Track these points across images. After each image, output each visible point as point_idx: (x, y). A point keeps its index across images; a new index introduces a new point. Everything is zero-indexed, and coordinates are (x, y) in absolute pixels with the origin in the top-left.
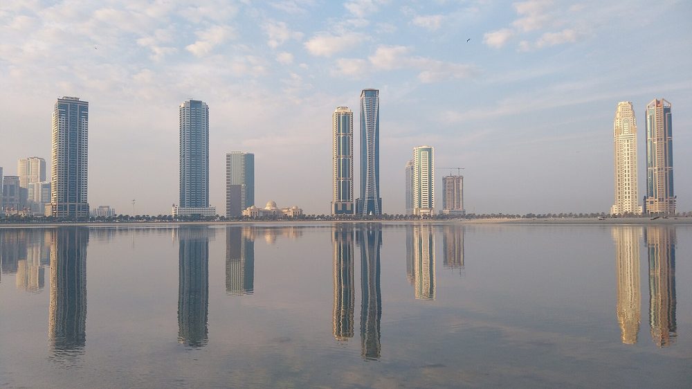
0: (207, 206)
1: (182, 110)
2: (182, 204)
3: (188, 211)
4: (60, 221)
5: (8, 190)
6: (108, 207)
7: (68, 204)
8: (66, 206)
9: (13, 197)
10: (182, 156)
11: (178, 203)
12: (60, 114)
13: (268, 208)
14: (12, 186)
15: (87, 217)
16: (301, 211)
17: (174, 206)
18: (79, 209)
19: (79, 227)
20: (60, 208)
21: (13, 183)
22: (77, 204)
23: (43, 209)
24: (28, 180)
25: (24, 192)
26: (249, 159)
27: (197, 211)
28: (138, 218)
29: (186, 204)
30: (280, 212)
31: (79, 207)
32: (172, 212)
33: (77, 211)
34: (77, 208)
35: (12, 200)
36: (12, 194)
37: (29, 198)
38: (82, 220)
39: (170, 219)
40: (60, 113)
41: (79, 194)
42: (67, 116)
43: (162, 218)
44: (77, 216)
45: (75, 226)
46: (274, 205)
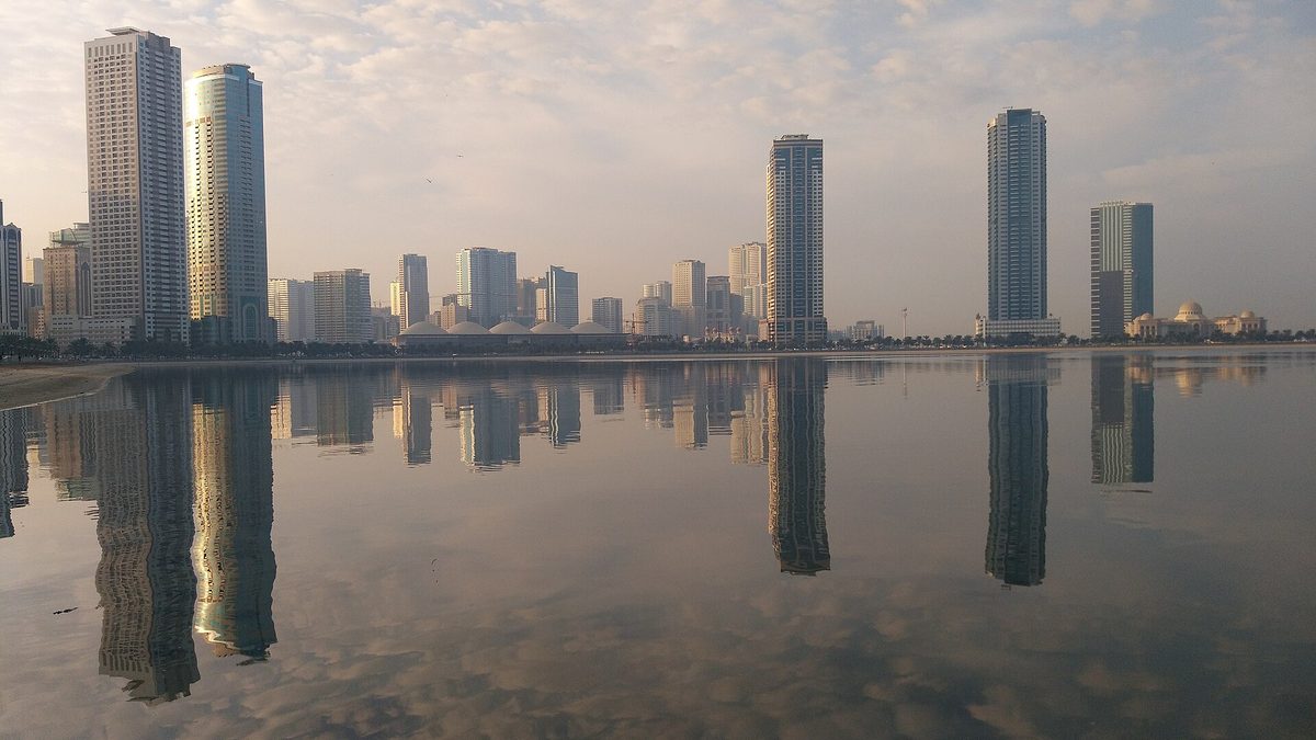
0: (1044, 316)
1: (993, 133)
2: (993, 315)
3: (1005, 328)
4: (781, 349)
5: (714, 299)
6: (872, 322)
7: (793, 319)
8: (789, 323)
9: (721, 311)
10: (993, 222)
11: (985, 312)
12: (777, 168)
13: (1182, 317)
14: (719, 294)
15: (824, 342)
16: (1263, 321)
17: (978, 317)
18: (810, 329)
19: (809, 357)
20: (780, 326)
21: (721, 288)
22: (806, 319)
23: (756, 331)
24: (744, 282)
25: (737, 301)
26: (1143, 216)
27: (1021, 326)
28: (909, 341)
29: (1000, 314)
30: (1207, 324)
31: (810, 323)
32: (976, 330)
33: (807, 332)
34: (806, 327)
35: (719, 315)
36: (720, 306)
37: (746, 310)
38: (813, 346)
39: (968, 341)
40: (778, 164)
41: (810, 302)
42: (788, 168)
43: (955, 342)
44: (807, 341)
45: (804, 357)
46: (1197, 309)
